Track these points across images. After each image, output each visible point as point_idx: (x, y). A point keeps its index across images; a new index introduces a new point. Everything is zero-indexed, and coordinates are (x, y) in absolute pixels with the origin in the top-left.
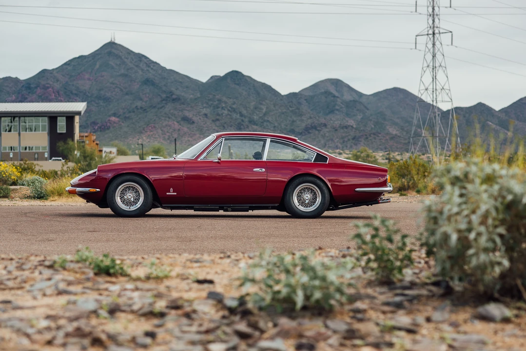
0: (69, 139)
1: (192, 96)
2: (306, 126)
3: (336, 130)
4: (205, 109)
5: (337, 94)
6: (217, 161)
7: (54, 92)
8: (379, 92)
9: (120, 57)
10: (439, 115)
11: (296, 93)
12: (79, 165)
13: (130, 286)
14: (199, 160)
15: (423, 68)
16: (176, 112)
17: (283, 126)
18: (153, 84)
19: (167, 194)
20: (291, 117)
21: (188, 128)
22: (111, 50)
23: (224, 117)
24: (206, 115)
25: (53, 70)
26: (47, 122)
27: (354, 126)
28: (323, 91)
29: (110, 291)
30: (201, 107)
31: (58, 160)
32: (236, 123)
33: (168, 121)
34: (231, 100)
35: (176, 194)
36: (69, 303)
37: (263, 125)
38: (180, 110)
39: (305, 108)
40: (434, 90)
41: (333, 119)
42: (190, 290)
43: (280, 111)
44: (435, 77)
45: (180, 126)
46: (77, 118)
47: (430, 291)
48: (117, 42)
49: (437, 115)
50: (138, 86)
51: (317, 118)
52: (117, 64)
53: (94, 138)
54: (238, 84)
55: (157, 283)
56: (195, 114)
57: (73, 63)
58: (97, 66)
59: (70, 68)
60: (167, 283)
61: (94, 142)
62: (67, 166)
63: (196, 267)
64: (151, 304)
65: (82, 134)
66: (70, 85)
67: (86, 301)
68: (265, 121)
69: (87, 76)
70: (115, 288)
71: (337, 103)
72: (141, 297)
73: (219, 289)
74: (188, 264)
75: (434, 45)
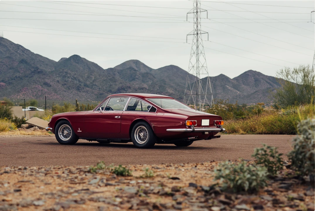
1: (50, 70)
2: (118, 88)
3: (136, 90)
4: (57, 78)
5: (136, 69)
8: (162, 68)
9: (6, 46)
10: (200, 82)
11: (112, 68)
15: (191, 54)
16: (40, 80)
17: (105, 88)
18: (26, 63)
19: (78, 131)
20: (109, 83)
21: (47, 89)
22: (1, 42)
23: (69, 83)
24: (58, 81)
27: (147, 88)
28: (128, 67)
30: (55, 77)
32: (77, 86)
33: (35, 85)
34: (73, 72)
35: (81, 131)
37: (93, 87)
39: (117, 77)
40: (198, 67)
41: (134, 84)
43: (103, 79)
44: (198, 59)
45: (42, 88)
48: (4, 37)
49: (199, 82)
50: (17, 64)
51: (125, 83)
52: (4, 51)
54: (77, 63)
56: (51, 81)
68: (94, 85)
71: (137, 74)
75: (197, 40)
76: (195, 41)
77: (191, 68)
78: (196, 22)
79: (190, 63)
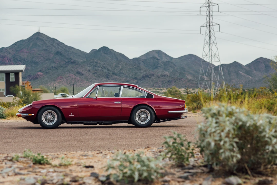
0: (16, 85)
1: (82, 60)
2: (143, 75)
3: (159, 77)
4: (89, 67)
5: (159, 58)
6: (95, 98)
7: (8, 60)
8: (181, 57)
9: (43, 40)
10: (213, 69)
11: (137, 58)
12: (22, 99)
13: (51, 170)
14: (86, 98)
15: (204, 44)
16: (73, 69)
17: (131, 76)
18: (61, 54)
19: (69, 116)
20: (135, 71)
21: (80, 78)
22: (38, 36)
23: (99, 72)
24: (89, 70)
25: (7, 47)
26: (4, 75)
27: (169, 75)
28: (152, 56)
29: (42, 173)
30: (86, 66)
31: (11, 96)
32: (106, 75)
33: (69, 74)
34: (103, 62)
35: (74, 116)
36: (21, 180)
37: (120, 75)
38: (75, 68)
39: (142, 66)
40: (211, 55)
41: (157, 71)
42: (82, 171)
43: (129, 68)
44: (211, 48)
45: (76, 77)
46: (20, 74)
47: (202, 170)
48: (41, 32)
50: (53, 55)
51: (149, 71)
52: (41, 44)
53: (30, 84)
54: (106, 54)
55: (65, 168)
56: (83, 70)
57: (18, 44)
58: (31, 45)
59: (16, 46)
60: (70, 168)
61: (30, 86)
62: (16, 100)
63: (85, 159)
64: (62, 180)
65: (23, 82)
66: (16, 55)
67: (30, 179)
68: (121, 73)
69: (25, 51)
70: (44, 171)
71: (159, 63)
72: (57, 176)
73: (96, 171)
74: (81, 157)
75: (210, 31)
76: (208, 32)
77: (204, 56)
78: (209, 15)
79: (204, 52)
